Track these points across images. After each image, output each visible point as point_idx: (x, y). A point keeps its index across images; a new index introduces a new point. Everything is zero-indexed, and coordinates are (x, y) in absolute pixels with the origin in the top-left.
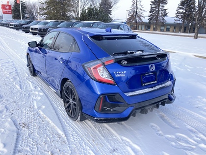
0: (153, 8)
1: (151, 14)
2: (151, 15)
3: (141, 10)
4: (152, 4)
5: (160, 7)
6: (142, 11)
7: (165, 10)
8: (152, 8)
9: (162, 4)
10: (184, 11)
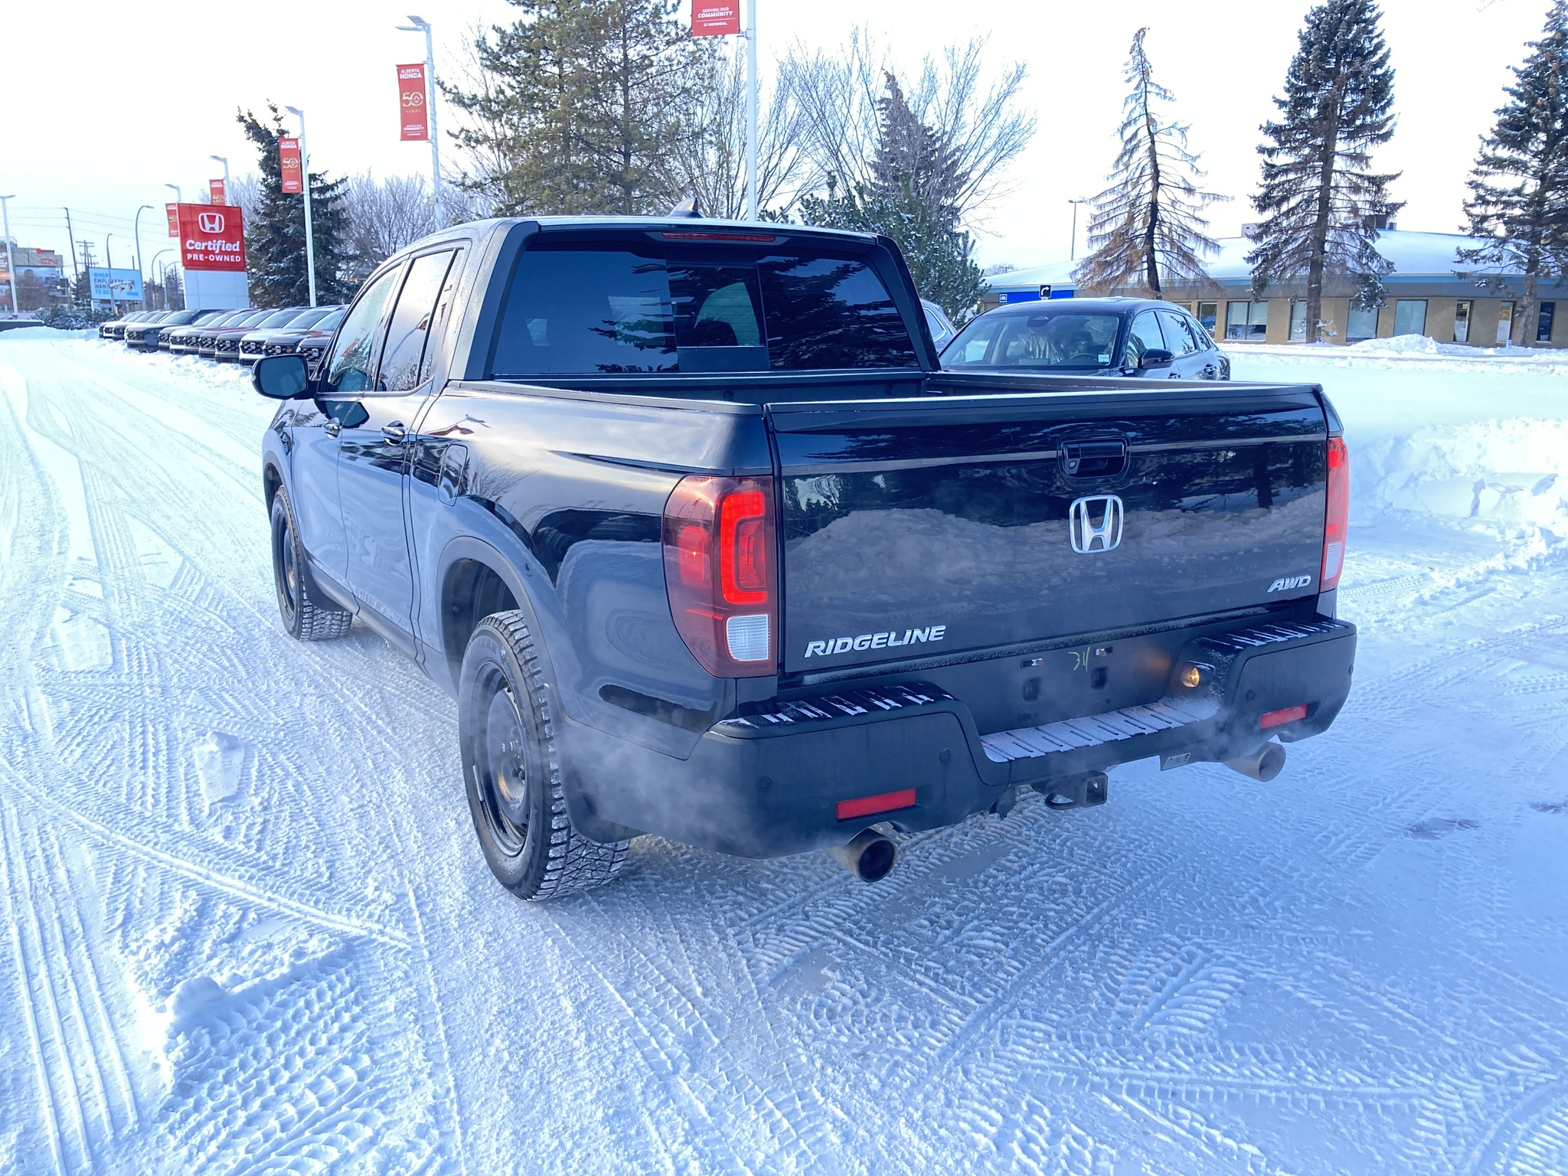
0: (1286, 170)
1: (1269, 215)
2: (1265, 228)
3: (1190, 190)
5: (1339, 163)
6: (1196, 200)
7: (1377, 182)
8: (1271, 171)
9: (1351, 136)
10: (1532, 186)
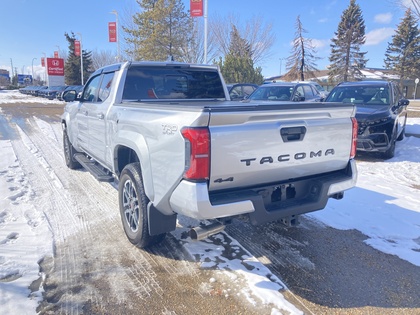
0: (337, 51)
1: (333, 63)
2: (332, 66)
3: (312, 56)
4: (334, 44)
5: (351, 50)
6: (314, 59)
7: (362, 54)
8: (334, 52)
9: (355, 42)
10: (402, 56)
